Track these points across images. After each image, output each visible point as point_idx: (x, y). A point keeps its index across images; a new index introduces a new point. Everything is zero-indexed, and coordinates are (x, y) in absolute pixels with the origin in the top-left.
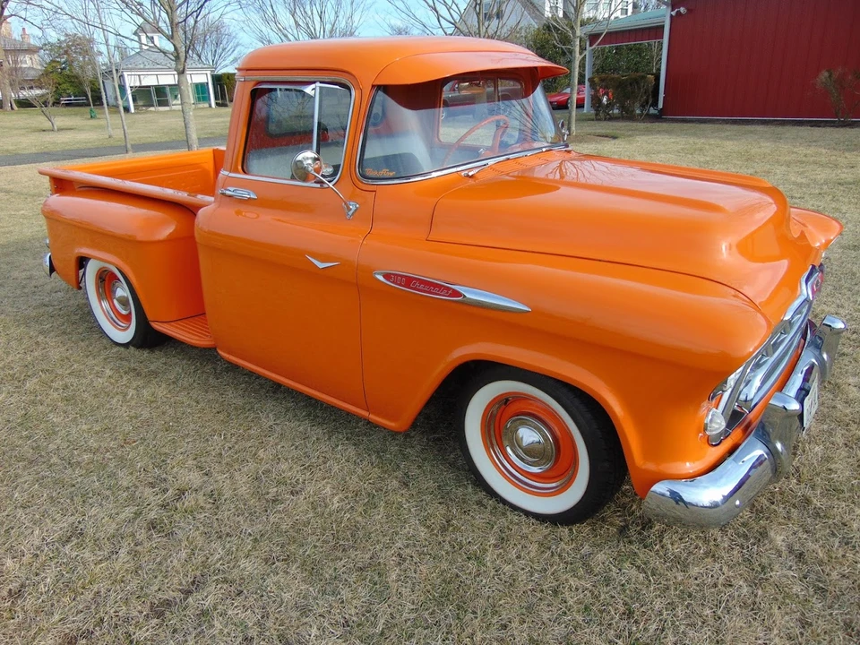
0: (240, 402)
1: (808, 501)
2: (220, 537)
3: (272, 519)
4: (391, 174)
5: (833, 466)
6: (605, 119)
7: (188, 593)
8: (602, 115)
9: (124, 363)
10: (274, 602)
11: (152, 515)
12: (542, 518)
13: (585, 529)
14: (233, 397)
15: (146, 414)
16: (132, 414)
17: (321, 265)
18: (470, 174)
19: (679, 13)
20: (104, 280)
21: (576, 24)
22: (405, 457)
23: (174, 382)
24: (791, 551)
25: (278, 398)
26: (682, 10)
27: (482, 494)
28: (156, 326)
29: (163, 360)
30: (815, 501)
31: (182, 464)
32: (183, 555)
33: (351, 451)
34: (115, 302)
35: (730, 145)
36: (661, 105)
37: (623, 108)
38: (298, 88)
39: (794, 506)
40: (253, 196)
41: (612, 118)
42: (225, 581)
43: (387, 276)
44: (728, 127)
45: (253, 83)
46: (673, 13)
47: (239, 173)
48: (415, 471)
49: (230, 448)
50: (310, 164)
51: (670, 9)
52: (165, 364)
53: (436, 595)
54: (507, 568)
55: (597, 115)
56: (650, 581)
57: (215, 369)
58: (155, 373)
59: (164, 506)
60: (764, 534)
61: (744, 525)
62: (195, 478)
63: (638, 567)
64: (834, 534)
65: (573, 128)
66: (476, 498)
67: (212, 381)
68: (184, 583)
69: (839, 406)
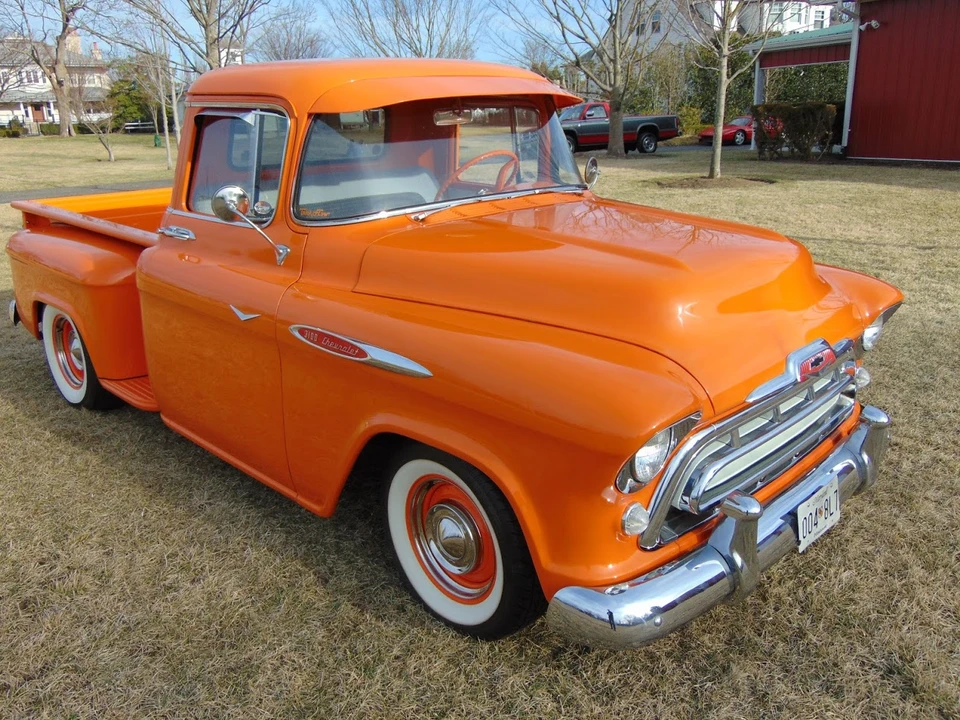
0: (179, 476)
1: (801, 634)
2: (91, 623)
3: (154, 608)
4: (326, 215)
5: (856, 596)
6: (772, 159)
7: (28, 678)
8: (767, 153)
9: (71, 426)
10: (119, 697)
11: (29, 593)
12: (462, 630)
13: (510, 645)
14: (174, 470)
15: (70, 484)
16: (55, 483)
17: (243, 317)
18: (421, 217)
19: (869, 27)
20: (62, 329)
21: (723, 41)
22: (339, 551)
23: (115, 451)
24: (754, 691)
25: (223, 475)
26: (874, 23)
27: (407, 597)
28: (106, 384)
29: (115, 425)
30: (811, 636)
31: (82, 541)
32: (42, 638)
33: (278, 538)
34: (72, 355)
35: (917, 195)
36: (845, 142)
37: (795, 143)
38: (236, 115)
39: (785, 640)
40: (192, 236)
41: (781, 158)
42: (76, 669)
43: (302, 331)
44: (926, 172)
45: (197, 110)
46: (863, 27)
47: (182, 210)
48: (342, 566)
49: (146, 527)
50: (232, 201)
51: (858, 22)
52: (114, 429)
53: (303, 706)
54: (397, 683)
55: (761, 153)
56: (561, 713)
57: (167, 438)
58: (98, 439)
59: (42, 585)
60: (726, 670)
61: (708, 657)
62: (92, 556)
63: (555, 696)
64: (817, 677)
65: (718, 169)
66: (398, 601)
67: (159, 451)
68: (31, 668)
69: (900, 525)
